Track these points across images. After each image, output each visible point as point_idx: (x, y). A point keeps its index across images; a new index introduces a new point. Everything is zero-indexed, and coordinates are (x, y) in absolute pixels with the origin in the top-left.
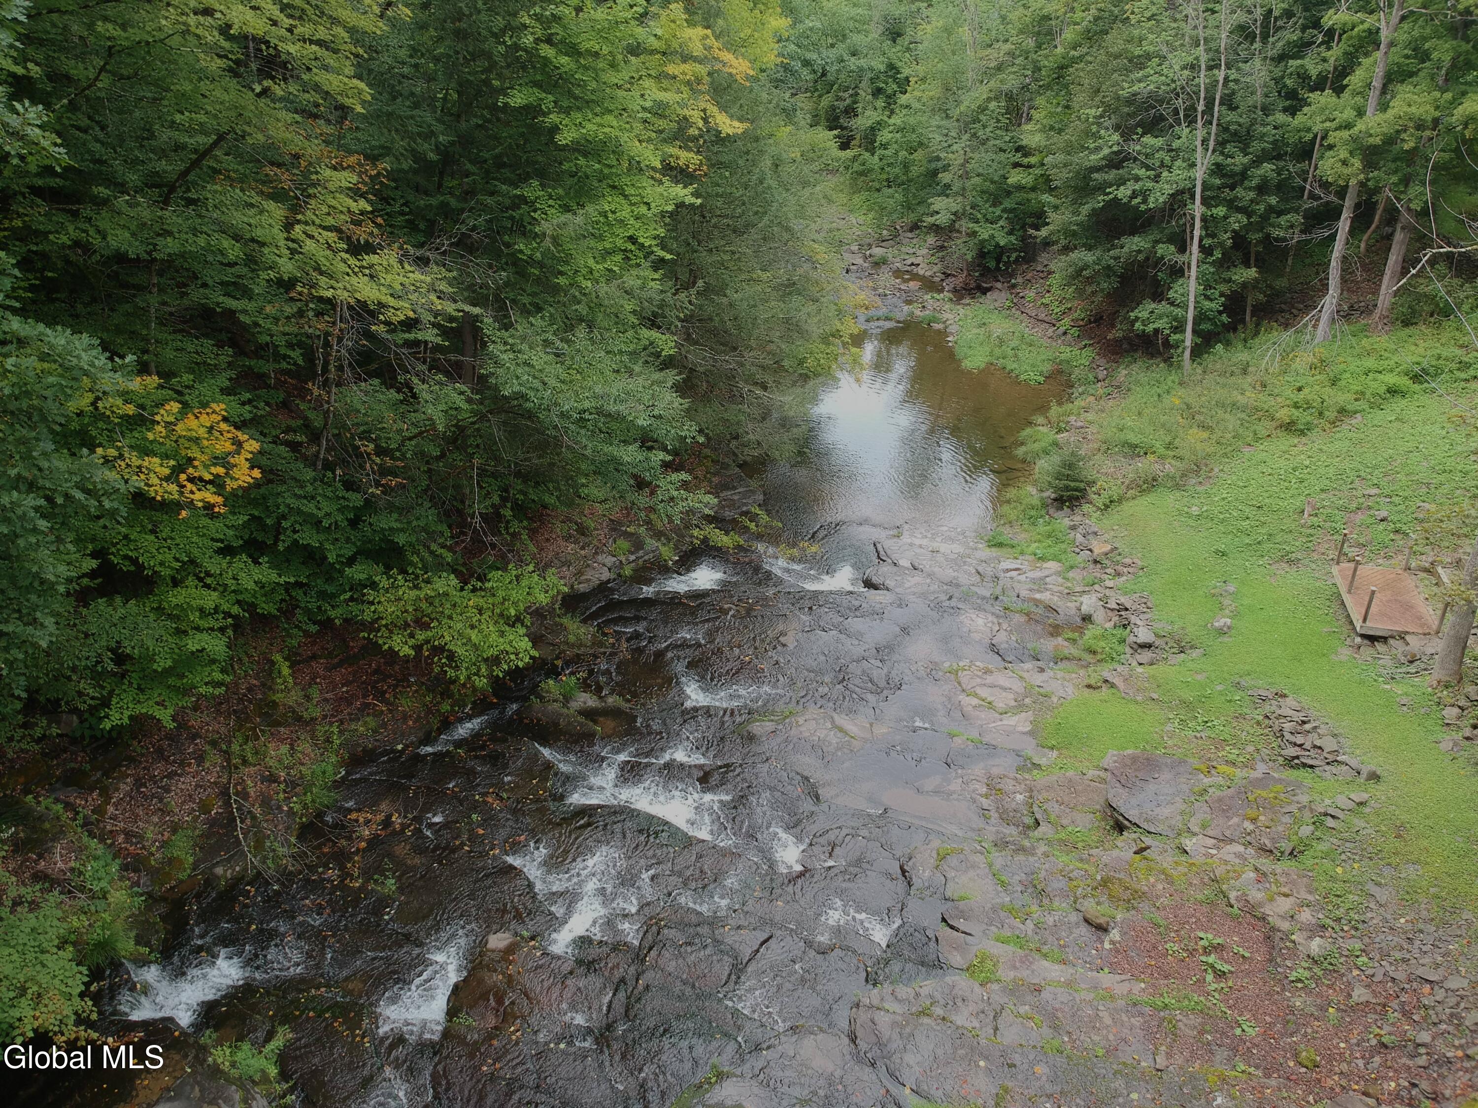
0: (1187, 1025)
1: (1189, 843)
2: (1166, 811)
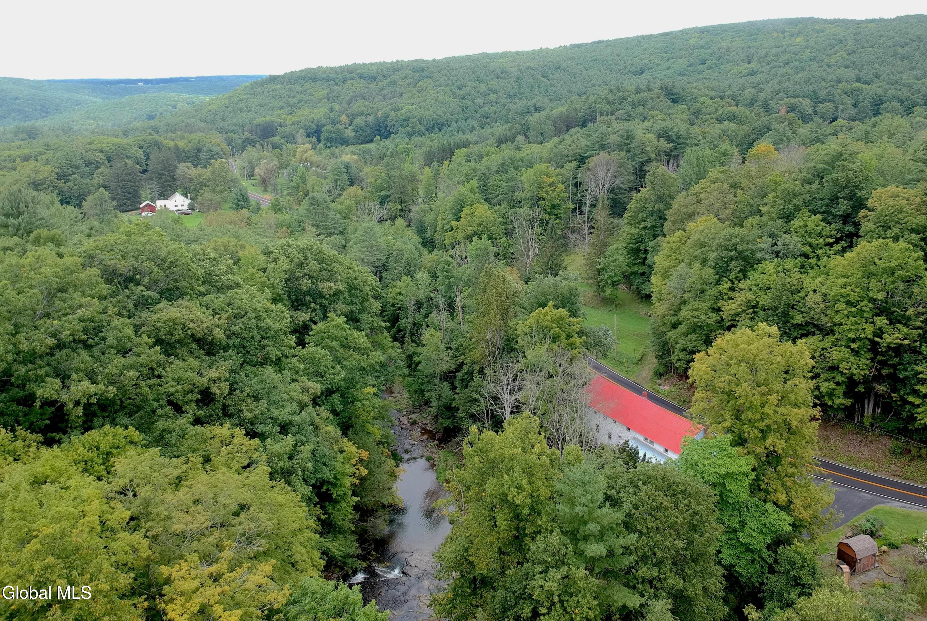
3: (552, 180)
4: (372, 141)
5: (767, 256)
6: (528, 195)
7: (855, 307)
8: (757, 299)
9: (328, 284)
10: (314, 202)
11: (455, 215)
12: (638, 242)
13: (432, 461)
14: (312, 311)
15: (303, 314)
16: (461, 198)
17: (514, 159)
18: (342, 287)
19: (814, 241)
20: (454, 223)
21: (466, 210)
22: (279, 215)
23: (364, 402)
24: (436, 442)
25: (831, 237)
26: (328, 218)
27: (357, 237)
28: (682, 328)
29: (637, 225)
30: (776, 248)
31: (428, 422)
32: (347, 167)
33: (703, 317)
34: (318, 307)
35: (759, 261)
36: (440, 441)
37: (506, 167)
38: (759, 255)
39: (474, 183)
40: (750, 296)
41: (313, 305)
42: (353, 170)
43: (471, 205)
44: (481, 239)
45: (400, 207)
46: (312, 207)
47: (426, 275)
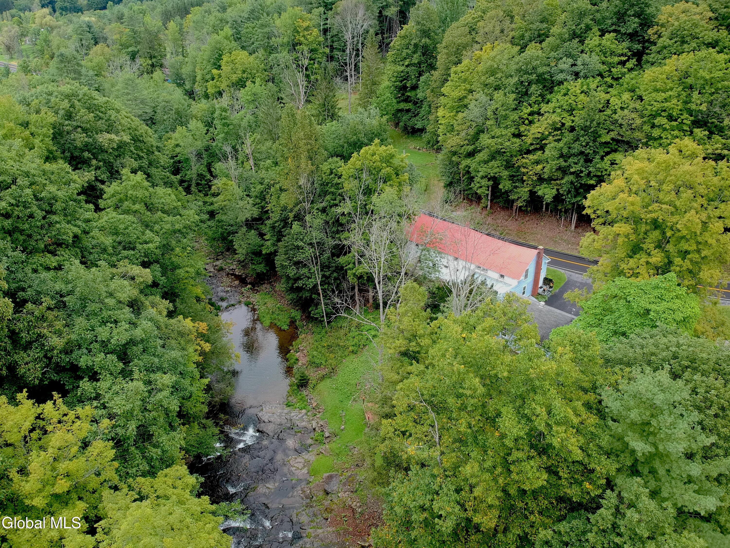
0: (341, 532)
1: (339, 495)
2: (335, 488)
3: (307, 24)
4: (105, 8)
5: (568, 78)
6: (286, 40)
7: (676, 120)
8: (563, 121)
9: (108, 136)
10: (63, 58)
11: (215, 64)
12: (405, 79)
13: (251, 306)
14: (96, 170)
15: (86, 174)
16: (218, 46)
17: (263, 5)
18: (127, 138)
19: (609, 59)
20: (215, 71)
21: (225, 58)
22: (29, 77)
23: (188, 269)
24: (249, 286)
25: (622, 55)
26: (81, 75)
27: (118, 90)
28: (481, 156)
29: (401, 63)
30: (576, 69)
31: (235, 267)
32: (90, 27)
33: (508, 144)
34: (101, 163)
35: (561, 83)
36: (253, 284)
37: (256, 14)
38: (560, 77)
39: (228, 31)
40: (556, 118)
41: (94, 162)
42: (95, 29)
43: (230, 53)
44: (254, 83)
45: (150, 62)
46: (63, 65)
47: (200, 125)
